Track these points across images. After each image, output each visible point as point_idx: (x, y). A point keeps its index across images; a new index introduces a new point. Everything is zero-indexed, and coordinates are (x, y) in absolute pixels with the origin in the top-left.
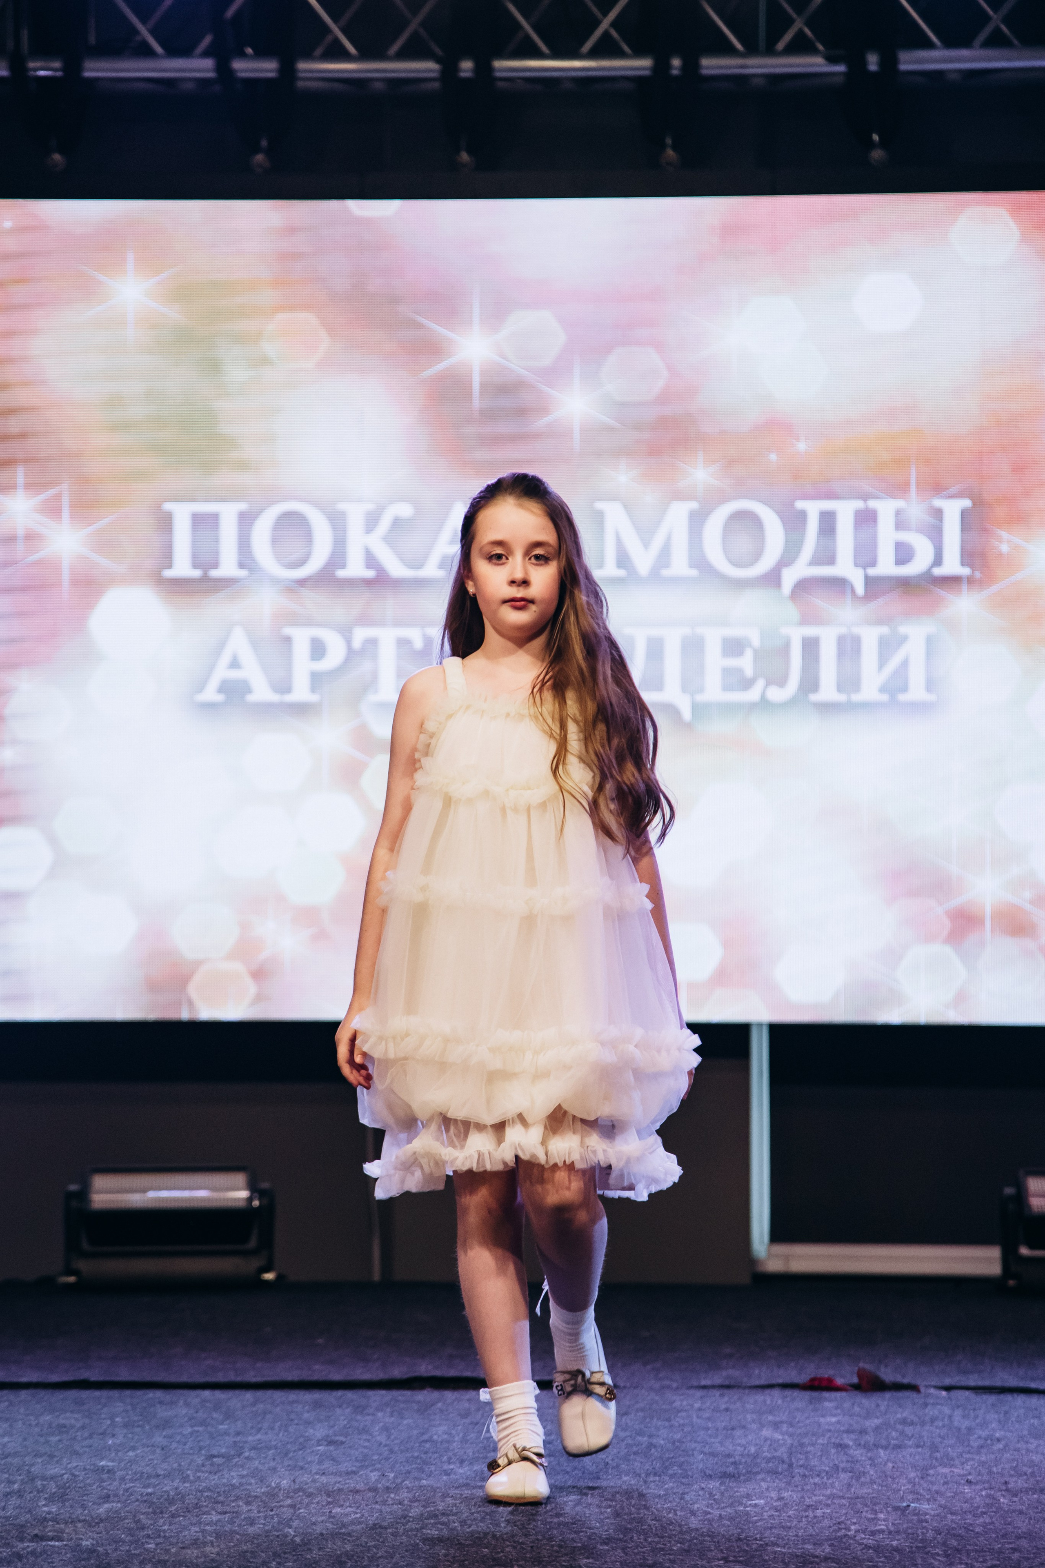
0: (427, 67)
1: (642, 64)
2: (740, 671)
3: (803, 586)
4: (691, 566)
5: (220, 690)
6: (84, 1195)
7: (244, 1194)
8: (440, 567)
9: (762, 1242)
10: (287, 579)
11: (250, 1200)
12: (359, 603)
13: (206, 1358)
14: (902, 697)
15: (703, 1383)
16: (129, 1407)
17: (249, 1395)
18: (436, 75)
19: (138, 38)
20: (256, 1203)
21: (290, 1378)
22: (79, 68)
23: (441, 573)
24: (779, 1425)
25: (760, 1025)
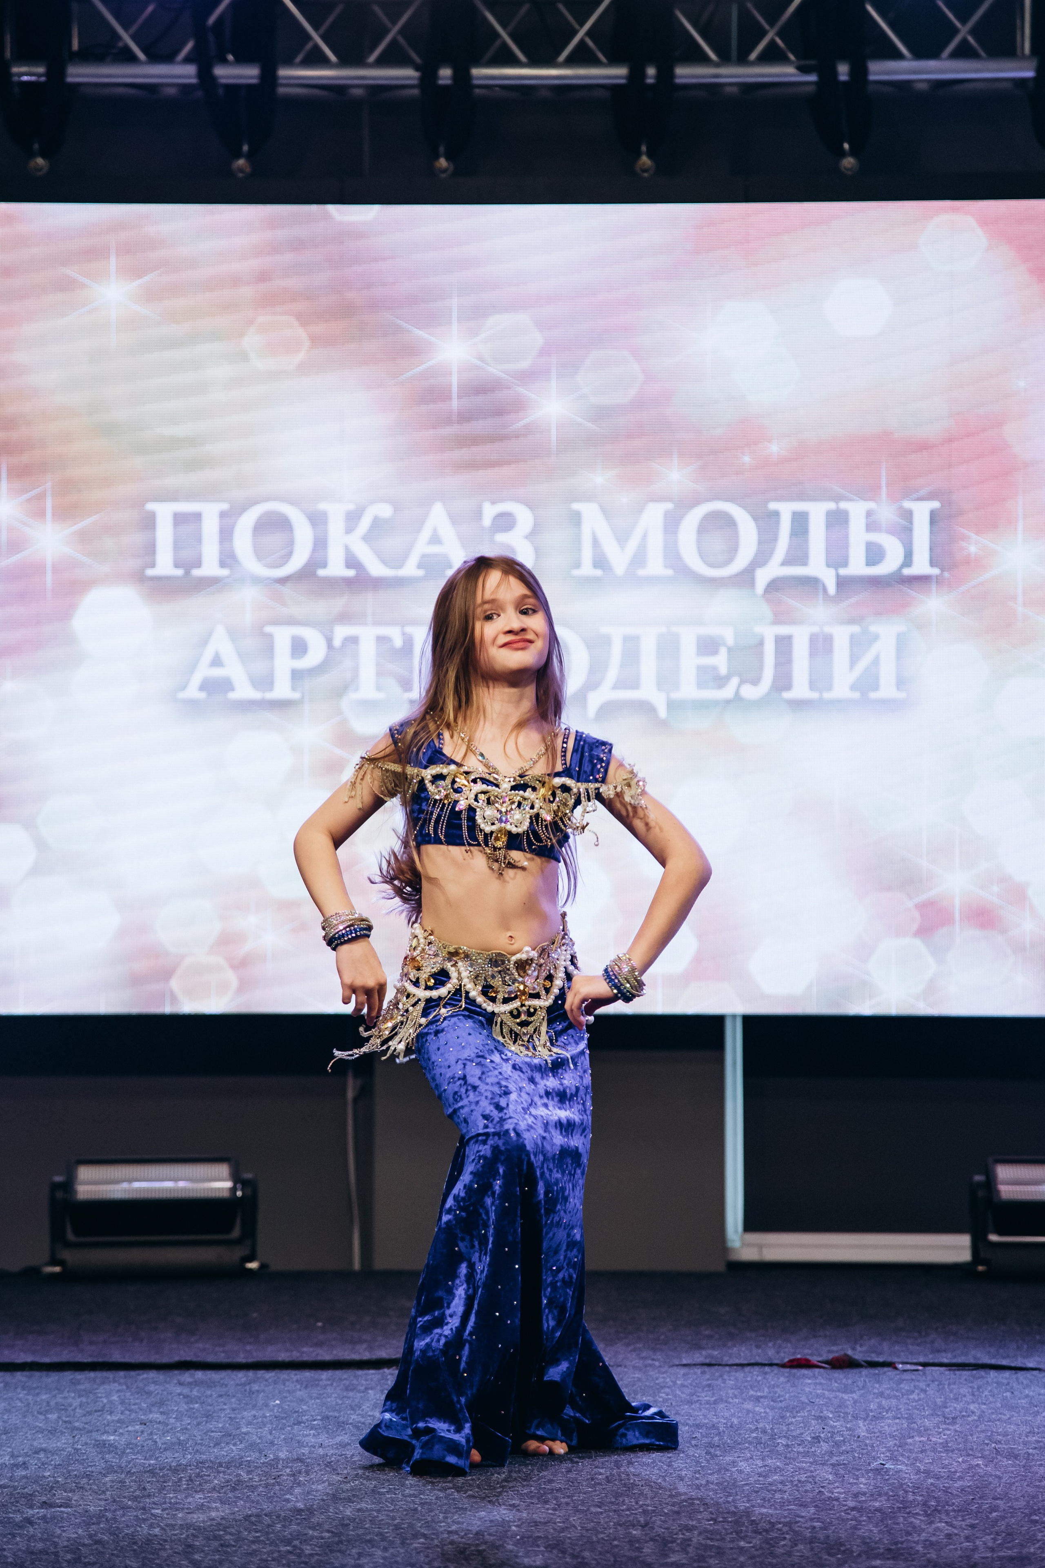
0: (407, 74)
1: (618, 73)
2: (715, 668)
3: (775, 586)
4: (666, 567)
5: (202, 688)
6: (68, 1185)
7: (228, 1184)
8: (419, 566)
9: (736, 1231)
10: (268, 578)
11: (233, 1190)
12: (339, 603)
13: (196, 1341)
14: (873, 695)
15: (684, 1362)
16: (124, 1387)
17: (241, 1376)
18: (415, 82)
19: (121, 44)
20: (239, 1194)
21: (280, 1359)
22: (62, 74)
23: (420, 573)
24: (759, 1400)
25: (733, 1016)
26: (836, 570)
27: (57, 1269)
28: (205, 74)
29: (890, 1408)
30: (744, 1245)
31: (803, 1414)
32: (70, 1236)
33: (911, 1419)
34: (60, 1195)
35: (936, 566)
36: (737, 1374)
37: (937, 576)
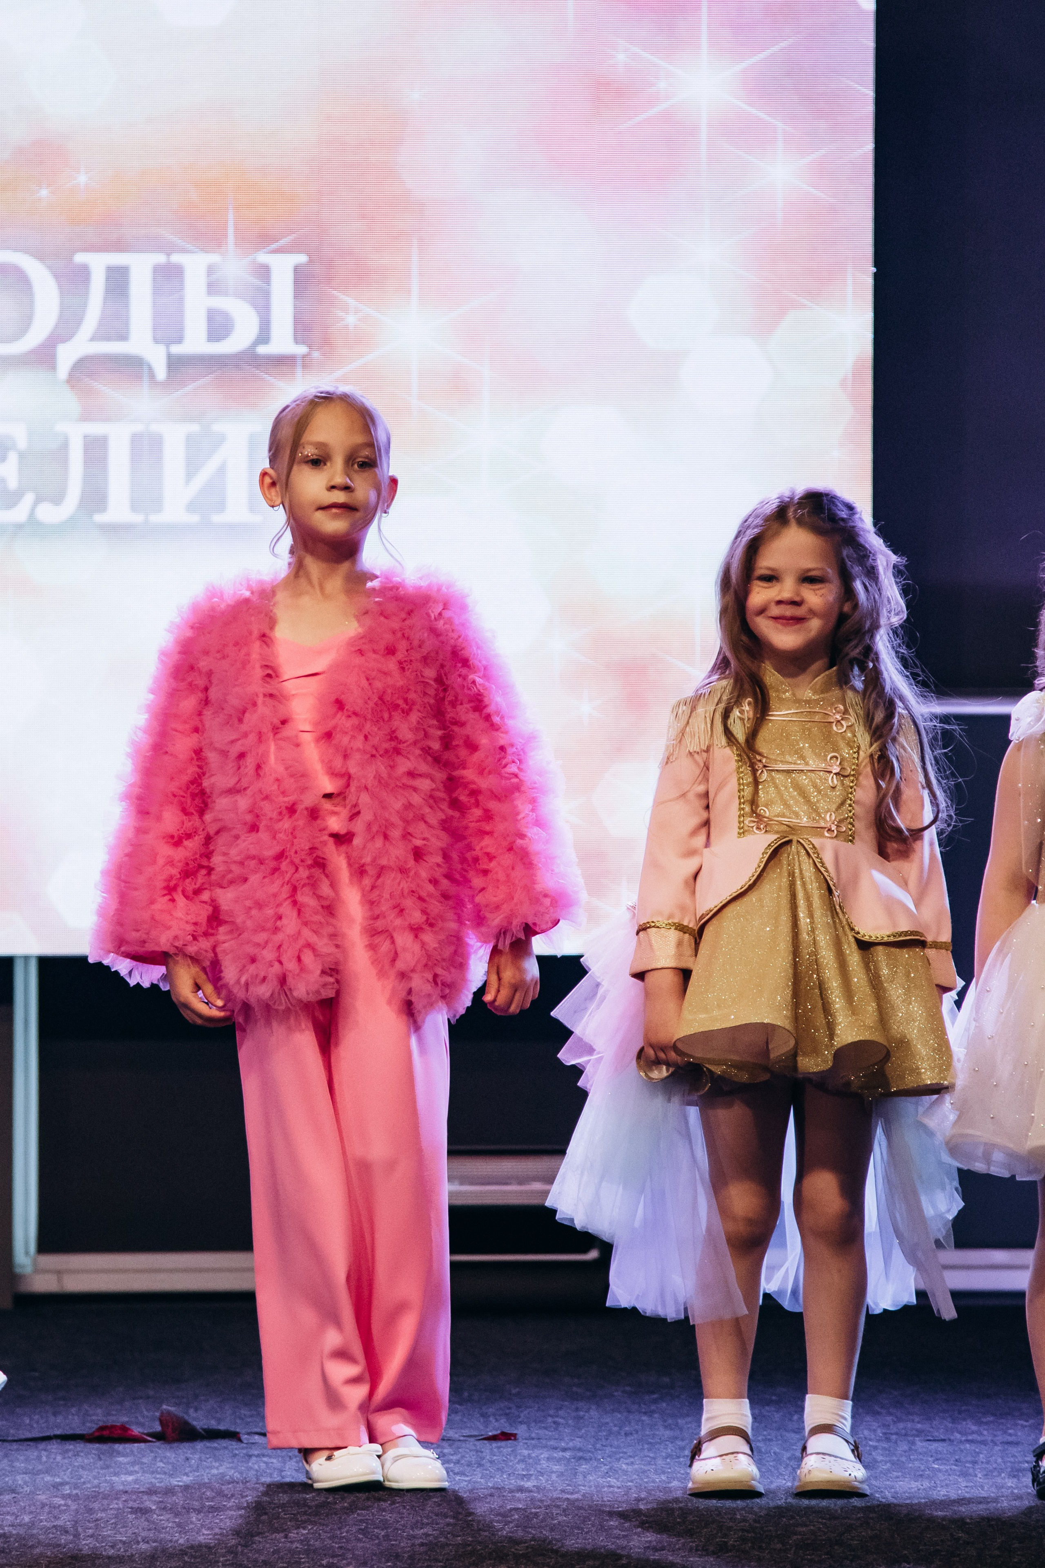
2: (2, 481)
3: (86, 368)
9: (27, 1252)
14: (216, 518)
24: (60, 1488)
25: (26, 958)
26: (168, 347)
30: (38, 1269)
35: (303, 343)
36: (28, 1453)
37: (304, 357)
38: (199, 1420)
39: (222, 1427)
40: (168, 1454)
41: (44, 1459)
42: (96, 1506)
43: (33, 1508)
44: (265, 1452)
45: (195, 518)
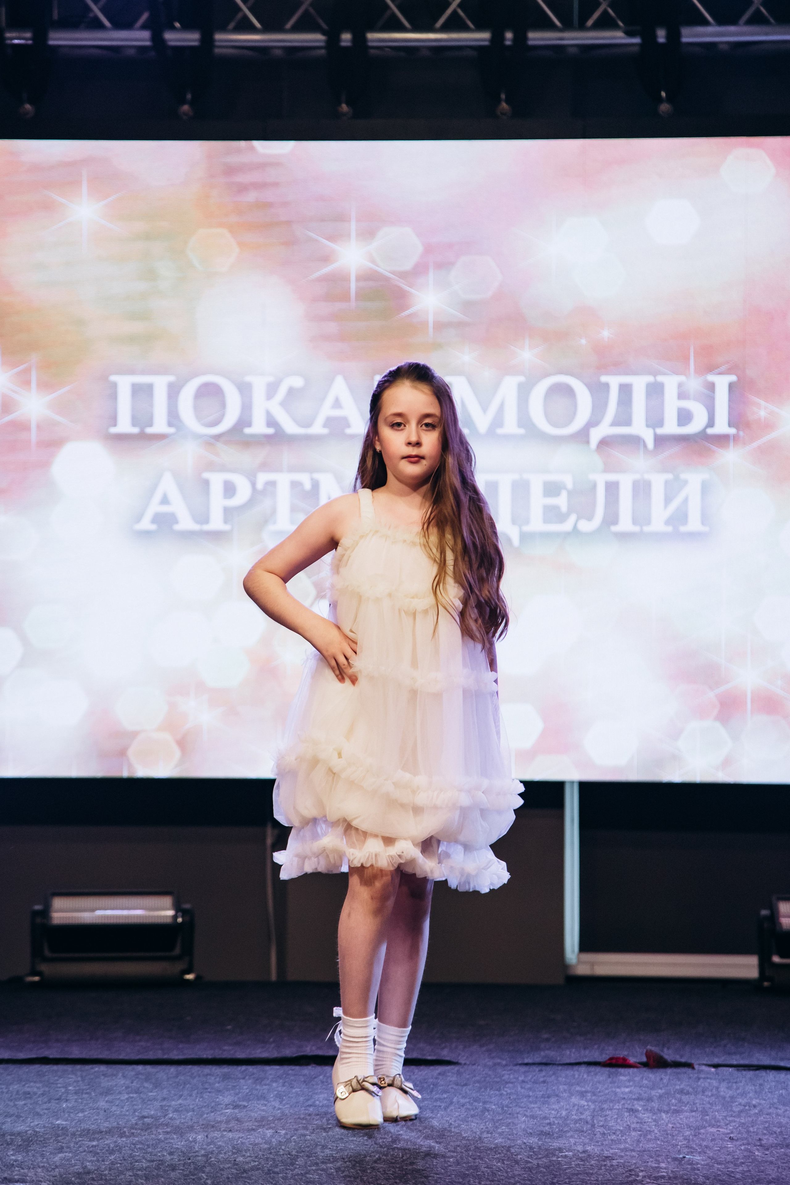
0: (316, 38)
1: (484, 37)
2: (558, 508)
3: (607, 442)
4: (520, 427)
5: (154, 521)
6: (46, 912)
7: (171, 913)
8: (325, 426)
9: (573, 951)
10: (206, 435)
11: (175, 917)
12: (262, 454)
13: (140, 1041)
14: (683, 529)
15: (526, 1061)
16: (79, 1079)
17: (173, 1070)
18: (322, 44)
19: (91, 15)
20: (180, 920)
21: (205, 1056)
22: (45, 38)
23: (325, 431)
24: (585, 1094)
25: (572, 783)
26: (655, 430)
27: (37, 979)
28: (157, 38)
29: (688, 1103)
30: (579, 961)
31: (618, 1107)
32: (47, 953)
33: (704, 1112)
34: (39, 920)
35: (734, 427)
36: (568, 1072)
37: (735, 435)
38: (669, 1055)
39: (683, 1060)
40: (651, 1075)
41: (576, 1076)
42: (605, 1106)
43: (568, 1107)
44: (709, 1076)
45: (670, 529)
